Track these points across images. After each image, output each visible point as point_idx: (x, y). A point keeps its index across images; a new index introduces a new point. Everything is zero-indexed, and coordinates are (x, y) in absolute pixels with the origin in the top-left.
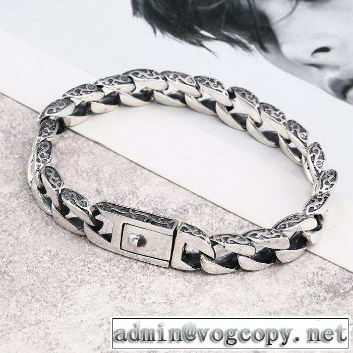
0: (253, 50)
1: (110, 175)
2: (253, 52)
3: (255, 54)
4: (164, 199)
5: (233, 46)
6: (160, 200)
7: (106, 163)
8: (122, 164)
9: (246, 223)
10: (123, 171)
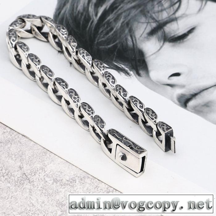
0: (131, 75)
2: (131, 76)
3: (132, 78)
4: (61, 173)
5: (119, 72)
6: (59, 174)
7: (28, 149)
9: (111, 189)
10: (38, 154)
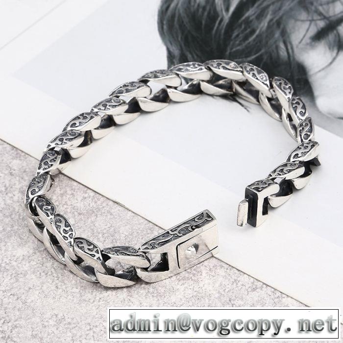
1: (126, 235)
7: (124, 223)
8: (140, 224)
9: (259, 284)
10: (139, 232)
